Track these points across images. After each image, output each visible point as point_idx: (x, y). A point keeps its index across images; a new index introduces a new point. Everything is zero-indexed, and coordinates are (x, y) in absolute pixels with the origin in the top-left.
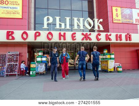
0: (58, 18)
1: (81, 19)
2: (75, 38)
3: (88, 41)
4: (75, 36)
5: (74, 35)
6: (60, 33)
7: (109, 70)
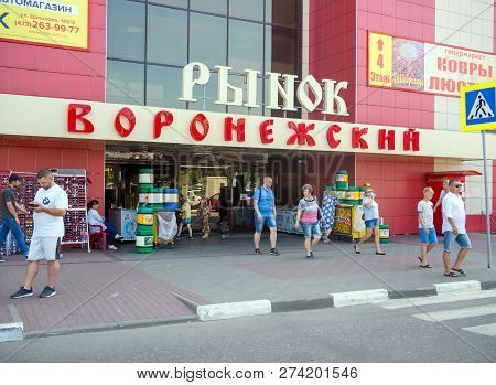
0: (224, 71)
1: (290, 79)
2: (270, 137)
3: (305, 147)
4: (271, 132)
5: (268, 128)
6: (229, 121)
7: (355, 236)
